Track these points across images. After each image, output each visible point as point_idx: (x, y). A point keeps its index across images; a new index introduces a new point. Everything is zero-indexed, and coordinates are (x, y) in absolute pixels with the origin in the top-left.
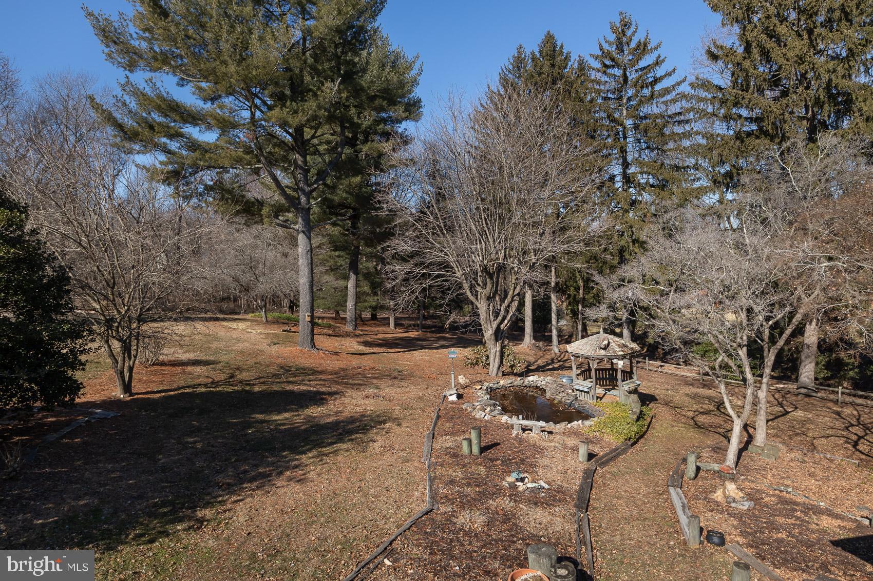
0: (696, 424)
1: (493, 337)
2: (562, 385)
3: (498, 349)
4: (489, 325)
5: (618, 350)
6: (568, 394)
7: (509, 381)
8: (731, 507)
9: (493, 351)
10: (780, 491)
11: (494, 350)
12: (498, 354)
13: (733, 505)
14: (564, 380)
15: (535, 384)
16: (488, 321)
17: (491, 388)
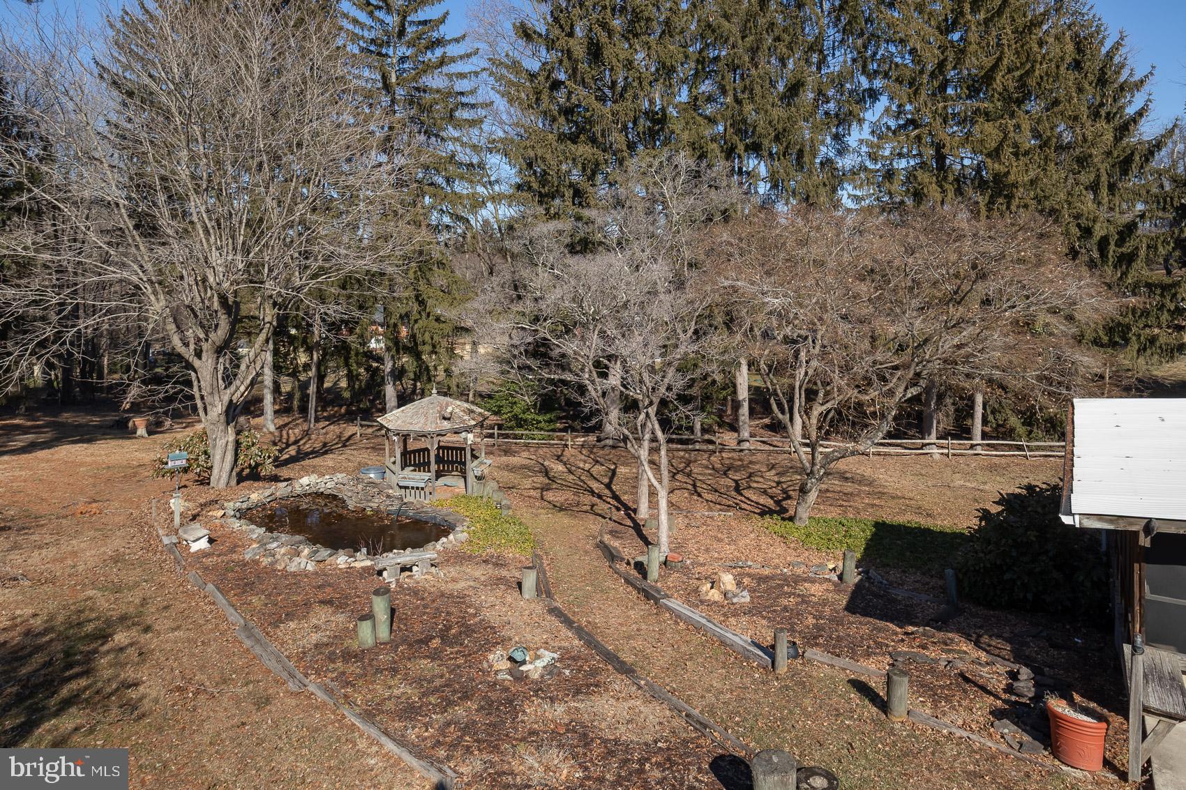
0: (555, 506)
1: (223, 418)
2: (372, 484)
3: (231, 437)
4: (217, 398)
5: (466, 417)
6: (388, 496)
7: (268, 493)
8: (733, 604)
9: (221, 443)
10: (741, 567)
11: (224, 441)
12: (231, 447)
13: (735, 600)
14: (372, 476)
15: (314, 490)
16: (215, 390)
17: (239, 510)
